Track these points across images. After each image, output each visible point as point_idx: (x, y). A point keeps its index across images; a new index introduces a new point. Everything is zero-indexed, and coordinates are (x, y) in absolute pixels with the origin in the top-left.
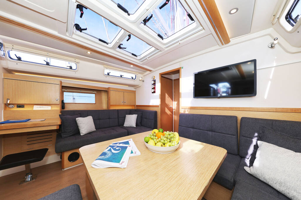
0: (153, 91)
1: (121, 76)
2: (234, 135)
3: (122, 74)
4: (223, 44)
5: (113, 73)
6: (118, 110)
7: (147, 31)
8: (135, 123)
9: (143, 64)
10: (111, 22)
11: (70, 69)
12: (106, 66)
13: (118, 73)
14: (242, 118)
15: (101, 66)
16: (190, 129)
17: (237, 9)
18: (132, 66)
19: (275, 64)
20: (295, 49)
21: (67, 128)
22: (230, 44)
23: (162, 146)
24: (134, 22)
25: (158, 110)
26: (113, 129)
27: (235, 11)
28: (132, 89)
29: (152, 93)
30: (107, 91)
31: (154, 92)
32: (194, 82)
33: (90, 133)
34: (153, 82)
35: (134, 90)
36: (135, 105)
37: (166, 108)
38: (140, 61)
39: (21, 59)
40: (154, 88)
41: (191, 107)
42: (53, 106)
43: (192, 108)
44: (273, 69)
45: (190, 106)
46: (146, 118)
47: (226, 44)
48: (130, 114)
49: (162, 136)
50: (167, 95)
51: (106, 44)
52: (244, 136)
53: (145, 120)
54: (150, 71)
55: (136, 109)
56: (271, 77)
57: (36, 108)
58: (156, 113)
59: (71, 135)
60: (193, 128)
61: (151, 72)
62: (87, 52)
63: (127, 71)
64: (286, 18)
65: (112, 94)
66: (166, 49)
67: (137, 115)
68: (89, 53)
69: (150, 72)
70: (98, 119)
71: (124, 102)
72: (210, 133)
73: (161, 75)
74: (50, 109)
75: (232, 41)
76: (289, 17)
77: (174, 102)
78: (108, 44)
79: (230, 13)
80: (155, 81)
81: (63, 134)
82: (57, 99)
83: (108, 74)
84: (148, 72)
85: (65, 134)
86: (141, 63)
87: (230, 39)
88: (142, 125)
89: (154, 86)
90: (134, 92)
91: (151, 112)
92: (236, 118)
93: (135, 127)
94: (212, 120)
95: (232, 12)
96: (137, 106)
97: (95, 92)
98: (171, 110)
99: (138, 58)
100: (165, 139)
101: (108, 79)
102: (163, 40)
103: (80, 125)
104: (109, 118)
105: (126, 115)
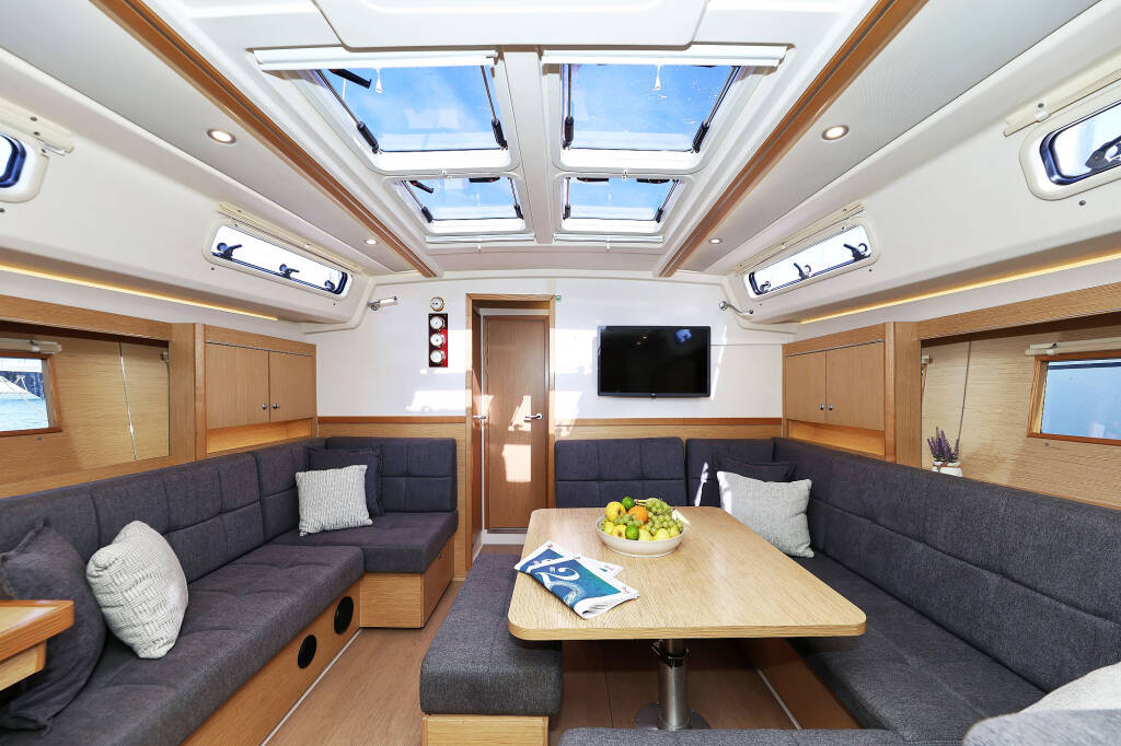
0: (437, 357)
1: (285, 272)
3: (292, 260)
4: (661, 275)
6: (256, 456)
12: (232, 210)
19: (724, 341)
20: (746, 324)
22: (669, 278)
24: (560, 168)
25: (459, 435)
29: (433, 364)
31: (442, 363)
34: (437, 322)
35: (309, 339)
36: (311, 418)
38: (430, 239)
40: (443, 348)
45: (575, 418)
46: (408, 475)
47: (664, 276)
50: (474, 374)
51: (372, 149)
53: (402, 481)
55: (317, 434)
58: (451, 445)
60: (598, 479)
63: (335, 259)
66: (557, 243)
67: (365, 467)
69: (424, 278)
71: (268, 407)
72: (639, 484)
73: (475, 301)
75: (678, 274)
77: (484, 397)
78: (376, 152)
79: (710, 241)
80: (443, 318)
83: (227, 253)
86: (430, 247)
87: (677, 271)
88: (385, 511)
89: (440, 340)
90: (309, 351)
92: (680, 440)
93: (370, 522)
99: (433, 227)
101: (222, 280)
102: (564, 219)
103: (129, 595)
104: (221, 512)
105: (300, 475)
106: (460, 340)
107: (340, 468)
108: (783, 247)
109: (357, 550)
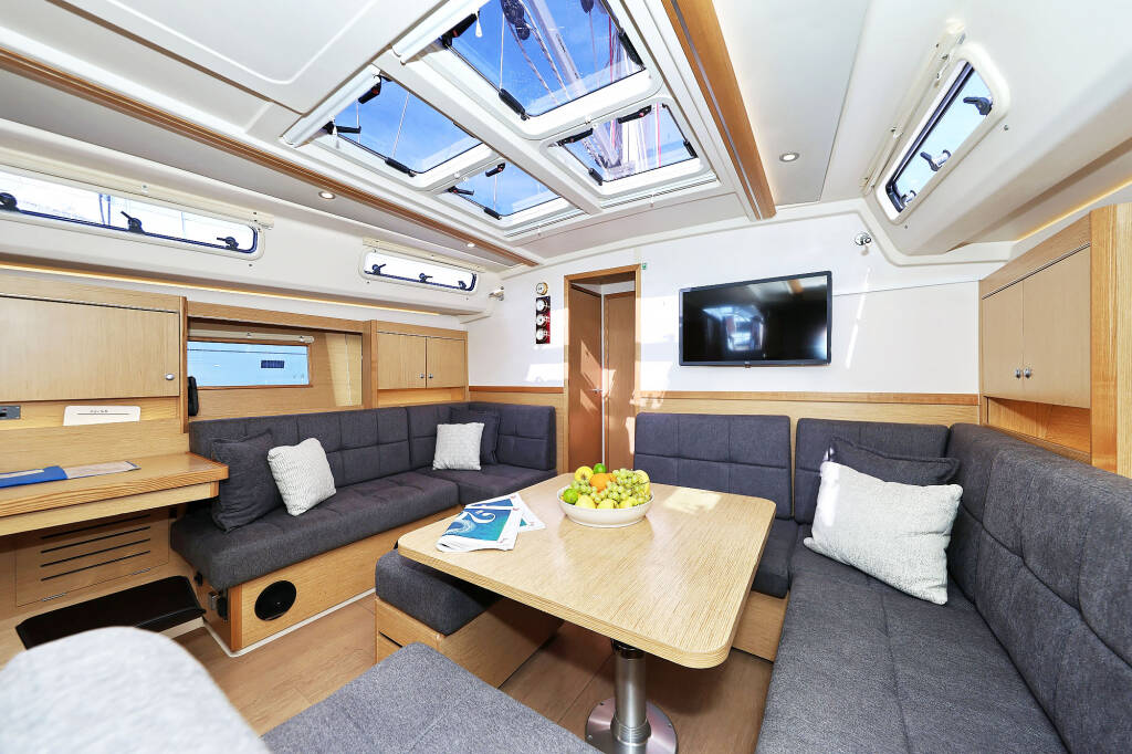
0: (540, 335)
1: (424, 279)
2: (782, 468)
3: (428, 269)
4: (758, 218)
5: (396, 265)
6: (408, 409)
7: (563, 161)
8: (478, 454)
9: (515, 244)
10: (456, 124)
11: (227, 248)
12: (372, 241)
13: (412, 269)
14: (801, 422)
15: (354, 242)
16: (671, 459)
17: (797, 156)
18: (471, 245)
19: (866, 287)
20: (901, 258)
21: (238, 492)
22: (774, 219)
23: (615, 507)
24: (533, 139)
25: (561, 404)
26: (400, 484)
27: (792, 157)
28: (454, 324)
29: (538, 342)
30: (360, 334)
31: (546, 340)
32: (681, 315)
33: (320, 505)
34: (541, 306)
35: (462, 328)
36: (463, 387)
37: (582, 393)
38: (506, 233)
39: (18, 206)
40: (546, 327)
41: (667, 393)
42: (147, 404)
43: (671, 396)
44: (863, 297)
46: (515, 435)
47: (764, 218)
48: (452, 422)
49: (609, 483)
50: (584, 348)
51: (407, 175)
52: (804, 469)
53: (512, 440)
54: (532, 264)
55: (468, 400)
56: (859, 317)
57: (74, 416)
58: (551, 413)
59: (254, 516)
60: (678, 456)
61: (536, 267)
62: (320, 194)
64: (888, 191)
65: (384, 345)
66: (606, 211)
67: (481, 425)
68: (328, 195)
69: (530, 268)
70: (339, 450)
71: (425, 377)
72: (724, 467)
73: (571, 281)
74: (136, 418)
75: (782, 212)
76: (891, 188)
77: (604, 371)
78: (412, 176)
79: (782, 159)
80: (547, 300)
81: (224, 518)
82: (169, 377)
83: (377, 270)
84: (522, 267)
85: (231, 515)
86: (509, 239)
87: (777, 208)
88: (499, 462)
89: (543, 320)
90: (462, 337)
91: (536, 412)
92: (787, 419)
93: (479, 468)
94: (729, 428)
95: (785, 158)
96: (473, 389)
97: (309, 339)
98: (596, 397)
99: (504, 222)
100: (621, 489)
101: (378, 289)
102: (601, 184)
103: (284, 476)
104: (378, 443)
105: (439, 426)
106: (560, 318)
107: (465, 423)
108: (896, 135)
109: (452, 485)
